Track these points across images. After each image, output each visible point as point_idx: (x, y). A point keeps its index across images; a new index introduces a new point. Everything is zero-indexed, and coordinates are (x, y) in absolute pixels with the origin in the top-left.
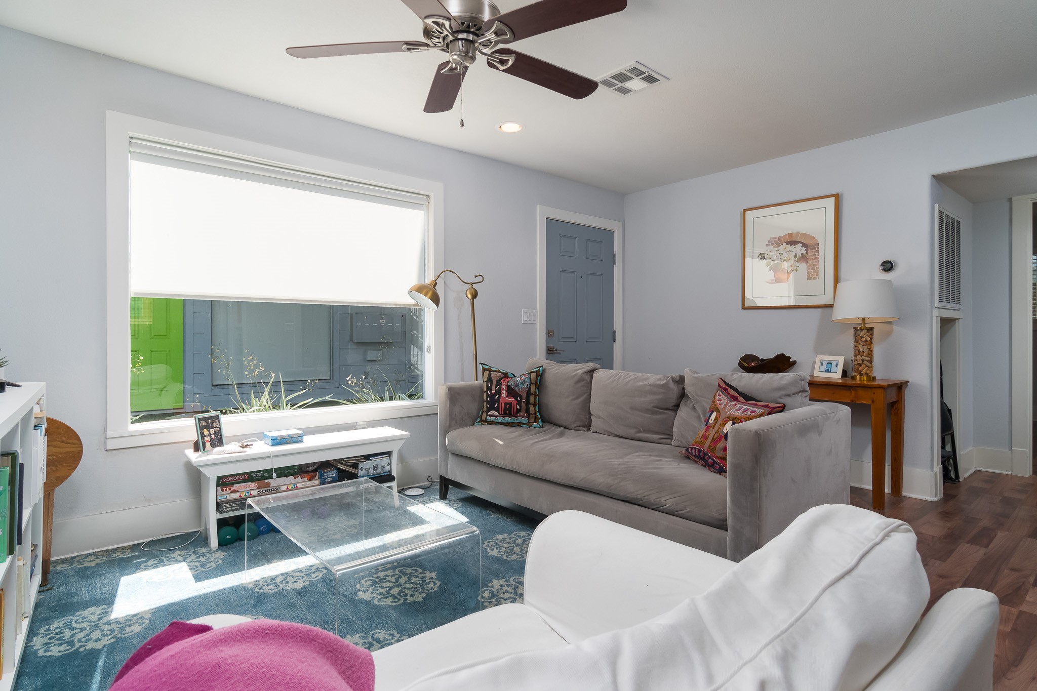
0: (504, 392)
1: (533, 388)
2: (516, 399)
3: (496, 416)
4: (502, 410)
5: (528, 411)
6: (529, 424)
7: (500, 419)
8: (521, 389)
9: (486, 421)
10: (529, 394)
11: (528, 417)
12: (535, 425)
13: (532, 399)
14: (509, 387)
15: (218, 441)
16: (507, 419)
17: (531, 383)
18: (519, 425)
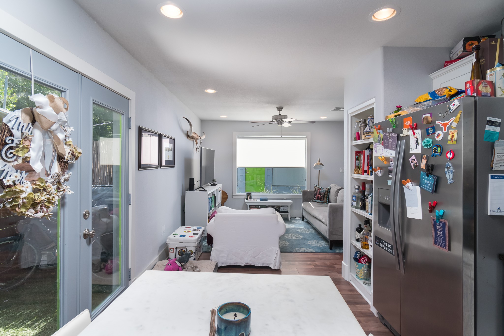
0: (318, 193)
1: (326, 193)
2: (321, 196)
3: (315, 200)
4: (317, 198)
5: (324, 199)
6: (324, 203)
7: (316, 201)
8: (322, 193)
9: (313, 201)
10: (325, 194)
11: (324, 201)
12: (325, 203)
13: (326, 196)
14: (319, 192)
15: (251, 198)
16: (318, 201)
17: (326, 191)
18: (321, 203)
